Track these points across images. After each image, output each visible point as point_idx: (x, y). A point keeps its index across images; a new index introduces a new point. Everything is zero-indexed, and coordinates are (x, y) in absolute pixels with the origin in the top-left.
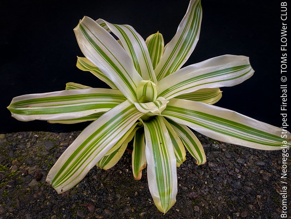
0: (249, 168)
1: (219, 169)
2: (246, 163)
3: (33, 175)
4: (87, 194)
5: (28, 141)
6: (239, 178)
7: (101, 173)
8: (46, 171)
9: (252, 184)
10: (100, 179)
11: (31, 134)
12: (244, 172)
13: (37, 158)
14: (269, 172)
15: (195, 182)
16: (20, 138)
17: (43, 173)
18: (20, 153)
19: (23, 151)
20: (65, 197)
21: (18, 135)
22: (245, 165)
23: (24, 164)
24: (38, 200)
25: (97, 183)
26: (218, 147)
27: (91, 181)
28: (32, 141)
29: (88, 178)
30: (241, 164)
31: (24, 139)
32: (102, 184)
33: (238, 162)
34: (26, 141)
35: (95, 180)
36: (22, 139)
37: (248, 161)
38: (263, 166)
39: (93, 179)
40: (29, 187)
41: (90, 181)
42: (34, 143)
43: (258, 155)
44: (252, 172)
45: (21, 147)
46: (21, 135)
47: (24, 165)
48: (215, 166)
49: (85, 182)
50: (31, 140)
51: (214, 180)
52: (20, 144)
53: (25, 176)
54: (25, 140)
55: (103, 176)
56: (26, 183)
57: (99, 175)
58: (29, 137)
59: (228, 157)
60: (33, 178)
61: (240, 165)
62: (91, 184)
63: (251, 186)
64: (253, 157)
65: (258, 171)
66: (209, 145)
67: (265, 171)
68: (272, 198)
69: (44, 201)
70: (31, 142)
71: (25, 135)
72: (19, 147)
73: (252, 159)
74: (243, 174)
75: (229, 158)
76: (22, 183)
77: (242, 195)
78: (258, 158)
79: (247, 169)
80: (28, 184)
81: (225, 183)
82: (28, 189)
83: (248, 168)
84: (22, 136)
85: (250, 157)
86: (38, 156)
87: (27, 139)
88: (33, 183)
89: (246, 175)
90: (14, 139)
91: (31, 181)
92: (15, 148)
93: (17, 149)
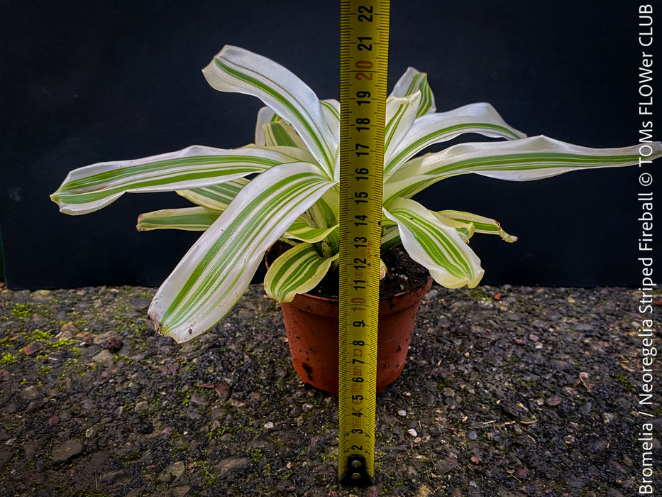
0: (559, 334)
1: (494, 336)
2: (552, 327)
3: (104, 344)
4: (214, 371)
5: (97, 298)
6: (539, 349)
7: (245, 341)
8: (131, 339)
9: (567, 357)
10: (244, 350)
11: (103, 289)
12: (549, 339)
13: (114, 321)
14: (605, 340)
15: (444, 354)
16: (82, 294)
17: (124, 342)
18: (78, 314)
19: (85, 311)
20: (168, 376)
21: (78, 290)
22: (551, 330)
23: (86, 329)
24: (111, 381)
25: (237, 355)
26: (491, 306)
27: (223, 352)
28: (106, 298)
29: (218, 349)
30: (542, 328)
31: (90, 295)
33: (536, 325)
34: (94, 298)
35: (233, 351)
36: (84, 296)
37: (558, 324)
38: (591, 331)
39: (229, 350)
40: (94, 362)
41: (221, 353)
42: (110, 301)
43: (578, 316)
44: (567, 341)
45: (82, 306)
46: (84, 290)
47: (87, 331)
48: (485, 331)
49: (210, 353)
50: (103, 297)
51: (485, 351)
52: (80, 303)
53: (87, 346)
54: (91, 297)
55: (250, 345)
56: (89, 355)
57: (241, 344)
58: (99, 293)
59: (512, 318)
60: (102, 349)
61: (541, 330)
62: (223, 356)
63: (565, 360)
64: (568, 320)
65: (580, 339)
66: (473, 302)
67: (596, 339)
68: (614, 377)
69: (124, 381)
70: (103, 299)
71: (92, 291)
72: (79, 307)
73: (566, 322)
74: (546, 343)
75: (514, 321)
76: (79, 355)
77: (548, 372)
80: (92, 357)
81: (509, 356)
82: (91, 364)
83: (556, 334)
84: (85, 292)
85: (561, 319)
86: (116, 319)
87: (95, 295)
88: (102, 357)
89: (554, 344)
90: (69, 296)
91: (98, 353)
92: (69, 308)
93: (73, 309)
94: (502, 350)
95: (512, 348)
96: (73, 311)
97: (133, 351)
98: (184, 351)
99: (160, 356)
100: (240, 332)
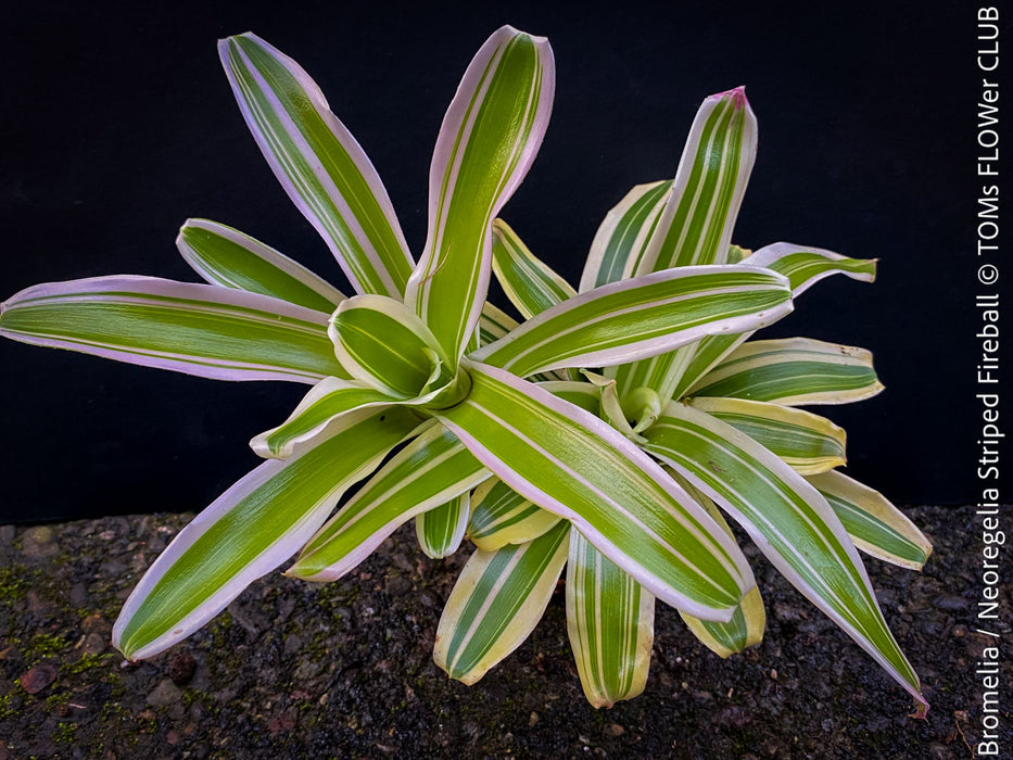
0: (914, 619)
1: (812, 627)
2: (902, 602)
3: (163, 664)
4: (359, 727)
5: (137, 549)
7: (403, 652)
8: (208, 650)
9: (932, 674)
10: (403, 673)
11: (144, 524)
12: (900, 632)
15: (736, 672)
16: (108, 538)
17: (196, 658)
18: (109, 590)
19: (119, 582)
20: (282, 740)
21: (100, 528)
22: (901, 609)
24: (187, 754)
25: (393, 686)
27: (369, 679)
28: (151, 547)
29: (361, 671)
30: (887, 605)
31: (122, 541)
32: (409, 691)
34: (130, 547)
35: (385, 676)
36: (112, 542)
37: (910, 595)
38: (963, 612)
39: (378, 674)
40: (150, 707)
41: (365, 682)
43: (942, 575)
44: (927, 634)
45: (112, 569)
46: (111, 529)
48: (798, 617)
49: (348, 683)
50: (146, 546)
51: (802, 662)
52: (107, 561)
53: (132, 669)
54: (124, 546)
55: (413, 661)
56: (139, 693)
57: (396, 659)
58: (139, 536)
60: (160, 675)
62: (369, 689)
63: (928, 681)
64: (925, 583)
65: (948, 628)
67: (972, 627)
69: (208, 754)
70: (148, 551)
71: (125, 528)
72: (107, 571)
73: (922, 589)
76: (122, 695)
77: (904, 711)
78: (940, 587)
79: (910, 623)
80: (145, 696)
81: (840, 672)
82: (147, 715)
83: (910, 618)
84: (113, 532)
85: (913, 581)
87: (131, 541)
88: (162, 694)
89: (909, 644)
90: (87, 543)
91: (156, 686)
92: (89, 575)
93: (97, 576)
94: (828, 661)
95: (843, 655)
96: (96, 580)
97: (216, 683)
98: (301, 676)
99: (263, 690)
100: (393, 627)
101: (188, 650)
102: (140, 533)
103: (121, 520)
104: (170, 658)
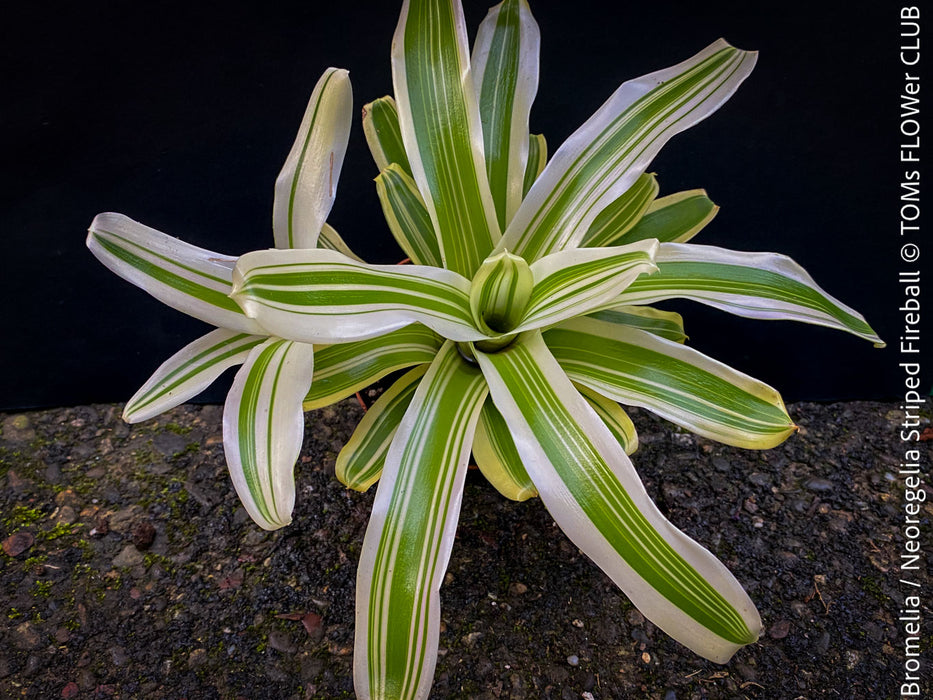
0: (786, 498)
1: (695, 504)
2: (776, 484)
3: (127, 533)
4: (298, 585)
5: (104, 435)
6: (758, 529)
7: (337, 523)
8: (166, 520)
9: (797, 544)
10: (337, 541)
11: (110, 413)
12: (772, 509)
13: (136, 482)
14: (847, 510)
16: (79, 425)
17: (156, 527)
18: (79, 469)
19: (88, 463)
20: (230, 596)
21: (72, 417)
22: (774, 490)
23: (95, 501)
24: (147, 607)
25: (328, 551)
26: (690, 442)
27: (307, 545)
28: (117, 433)
29: (299, 539)
30: (762, 486)
31: (91, 428)
32: (342, 555)
33: (754, 481)
34: (99, 433)
35: (321, 543)
36: (82, 428)
37: (783, 478)
38: (829, 493)
39: (315, 542)
40: (116, 568)
41: (304, 548)
42: (124, 439)
43: (812, 461)
44: (796, 511)
45: (83, 452)
46: (81, 417)
47: (96, 504)
48: (682, 495)
49: (289, 548)
50: (113, 433)
52: (78, 445)
53: (100, 536)
54: (93, 432)
55: (346, 531)
56: (107, 556)
57: (332, 528)
58: (106, 424)
59: (720, 468)
60: (124, 541)
61: (760, 491)
62: (307, 554)
63: (794, 551)
64: (797, 468)
65: (814, 506)
66: (663, 435)
67: (836, 506)
68: (861, 583)
69: (165, 608)
70: (114, 437)
71: (94, 418)
72: (78, 454)
73: (794, 473)
74: (768, 516)
75: (723, 472)
76: (91, 557)
77: (771, 575)
78: (810, 472)
79: (781, 502)
80: (111, 559)
81: (717, 543)
82: (113, 574)
83: (781, 498)
84: (82, 420)
85: (787, 466)
86: (139, 478)
87: (99, 428)
88: (126, 558)
89: (779, 519)
90: (60, 429)
91: (120, 551)
92: (63, 457)
93: (69, 458)
94: (707, 532)
95: (721, 528)
96: (69, 461)
97: (173, 547)
98: (248, 543)
99: (214, 554)
100: (329, 502)
101: (149, 521)
102: (107, 420)
103: (90, 410)
104: (133, 527)
